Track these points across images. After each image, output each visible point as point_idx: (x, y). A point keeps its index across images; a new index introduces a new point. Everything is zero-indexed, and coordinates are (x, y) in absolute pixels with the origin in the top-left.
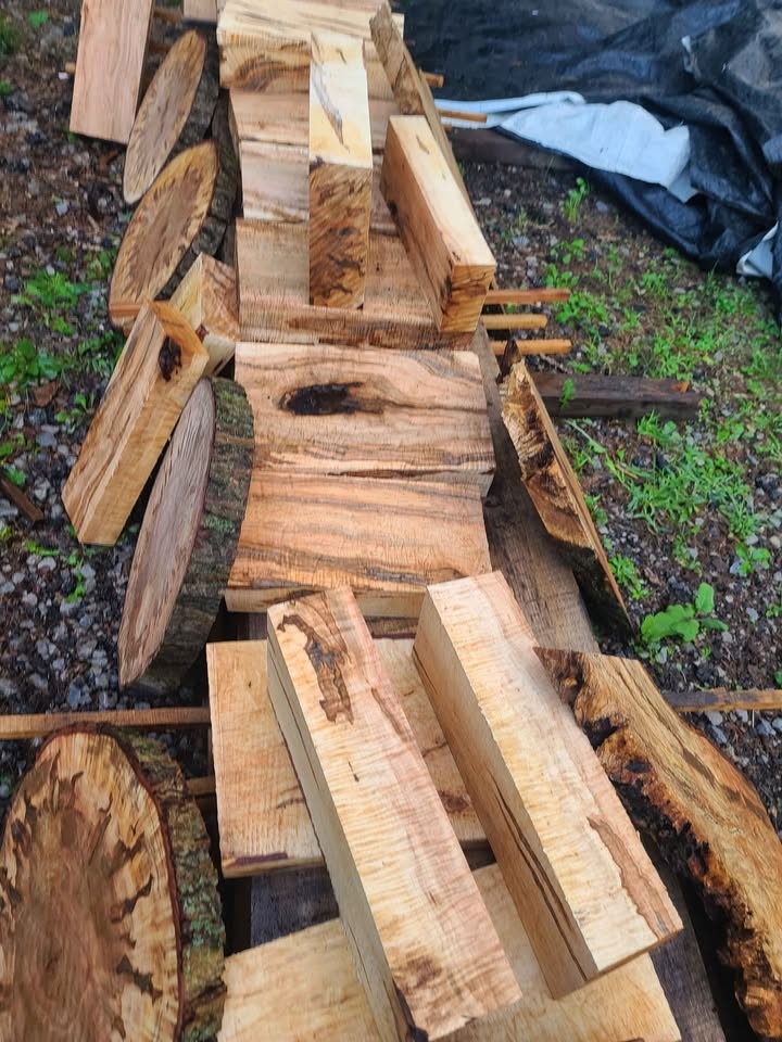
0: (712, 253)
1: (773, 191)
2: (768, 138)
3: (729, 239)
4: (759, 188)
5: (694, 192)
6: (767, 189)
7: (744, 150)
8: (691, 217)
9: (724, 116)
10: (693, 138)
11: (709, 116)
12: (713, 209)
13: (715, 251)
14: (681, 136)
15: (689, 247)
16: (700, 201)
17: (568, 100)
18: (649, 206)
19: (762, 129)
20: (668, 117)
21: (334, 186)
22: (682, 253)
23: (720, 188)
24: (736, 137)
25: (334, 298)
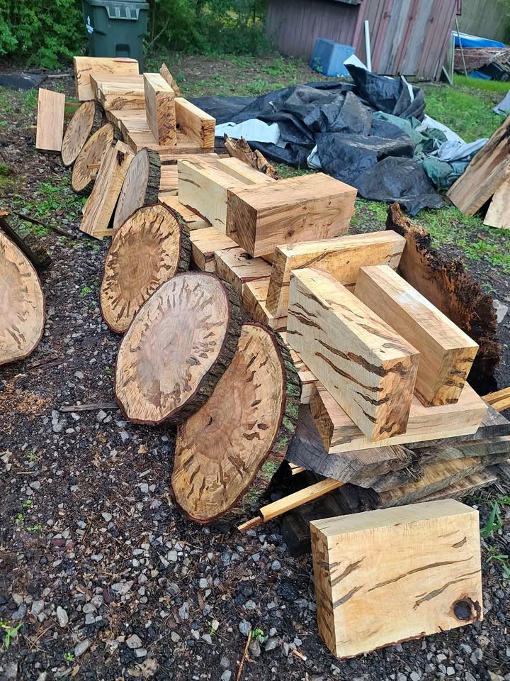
0: (297, 160)
1: (313, 137)
2: (304, 117)
3: (301, 153)
4: (309, 138)
5: (285, 144)
6: (311, 137)
7: (298, 125)
8: (287, 152)
9: (289, 116)
10: (279, 126)
11: (283, 117)
12: (293, 147)
13: (298, 159)
14: (275, 126)
15: (288, 161)
16: (288, 147)
17: (230, 125)
18: (271, 151)
19: (302, 116)
20: (269, 121)
21: (164, 99)
22: (286, 163)
23: (294, 139)
24: (294, 121)
25: (167, 141)
